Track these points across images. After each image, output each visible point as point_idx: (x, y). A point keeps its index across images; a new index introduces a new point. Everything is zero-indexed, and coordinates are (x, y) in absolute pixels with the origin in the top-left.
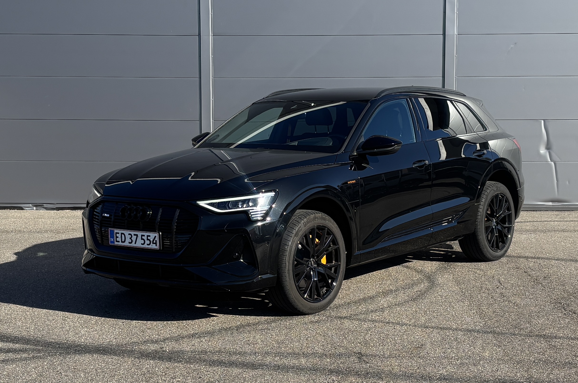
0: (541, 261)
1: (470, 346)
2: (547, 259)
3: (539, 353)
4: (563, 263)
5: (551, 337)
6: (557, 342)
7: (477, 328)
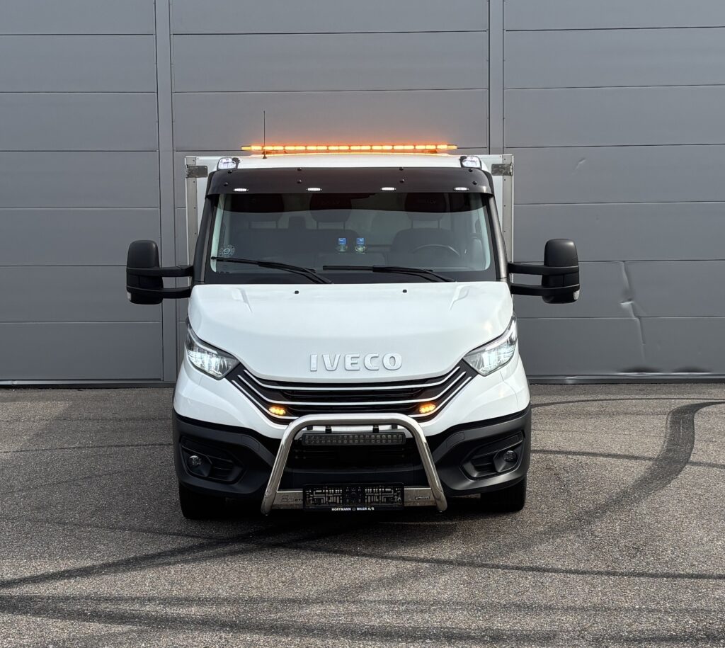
0: (584, 458)
1: (429, 585)
2: (594, 454)
3: (516, 594)
4: (612, 460)
5: (545, 570)
6: (547, 578)
7: (452, 557)
